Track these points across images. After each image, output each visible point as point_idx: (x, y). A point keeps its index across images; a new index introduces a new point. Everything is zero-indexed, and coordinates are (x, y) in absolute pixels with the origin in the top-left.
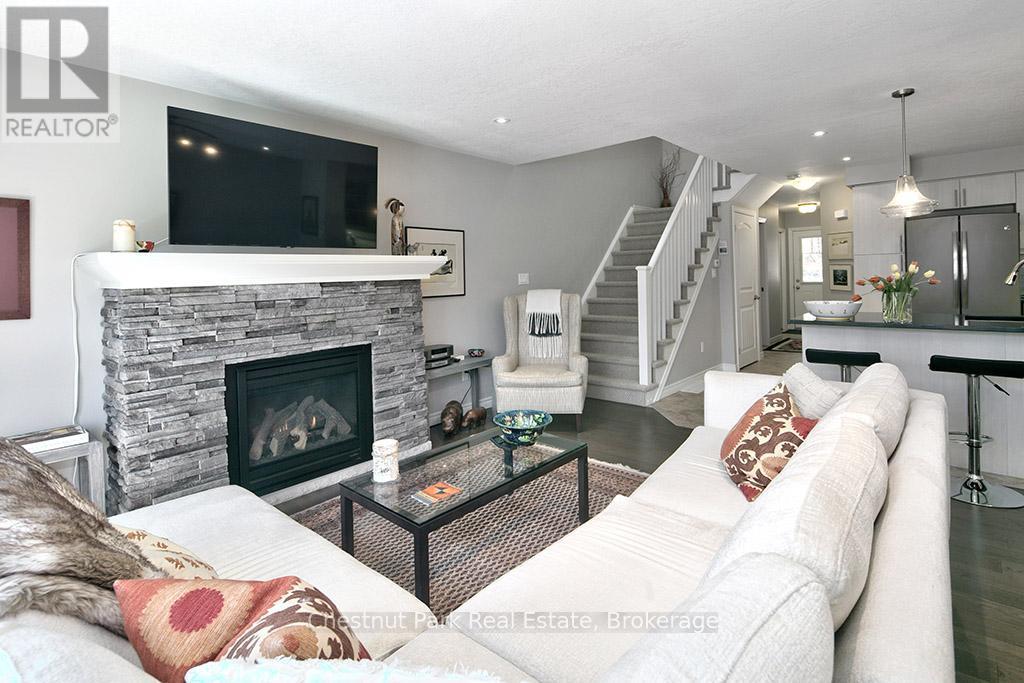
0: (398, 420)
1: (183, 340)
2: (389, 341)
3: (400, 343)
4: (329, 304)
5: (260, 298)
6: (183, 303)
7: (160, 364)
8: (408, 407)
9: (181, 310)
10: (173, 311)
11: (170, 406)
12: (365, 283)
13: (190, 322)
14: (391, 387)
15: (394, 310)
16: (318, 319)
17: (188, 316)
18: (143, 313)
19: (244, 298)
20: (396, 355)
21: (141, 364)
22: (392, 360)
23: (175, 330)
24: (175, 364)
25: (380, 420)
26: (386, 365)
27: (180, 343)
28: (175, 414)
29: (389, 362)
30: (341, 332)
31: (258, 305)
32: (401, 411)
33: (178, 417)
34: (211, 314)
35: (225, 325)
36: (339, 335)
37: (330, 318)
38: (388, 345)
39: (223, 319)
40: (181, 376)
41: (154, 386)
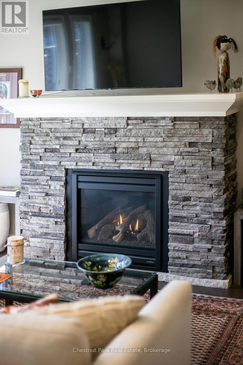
0: (190, 247)
1: (45, 149)
2: (185, 172)
3: (195, 176)
4: (133, 134)
5: (85, 127)
6: (46, 126)
7: (34, 161)
8: (202, 238)
9: (44, 131)
10: (40, 131)
11: (37, 187)
12: (164, 118)
13: (48, 138)
14: (185, 215)
15: (191, 144)
16: (124, 145)
17: (48, 135)
18: (28, 131)
19: (76, 126)
20: (191, 187)
21: (27, 160)
22: (187, 190)
23: (42, 143)
24: (41, 163)
25: (175, 240)
26: (182, 193)
27: (43, 150)
28: (40, 192)
29: (183, 192)
30: (140, 158)
31: (84, 131)
32: (197, 240)
33: (40, 194)
34: (58, 135)
35: (66, 142)
36: (138, 159)
37: (133, 145)
38: (184, 176)
39: (65, 138)
40: (42, 171)
41: (32, 173)
